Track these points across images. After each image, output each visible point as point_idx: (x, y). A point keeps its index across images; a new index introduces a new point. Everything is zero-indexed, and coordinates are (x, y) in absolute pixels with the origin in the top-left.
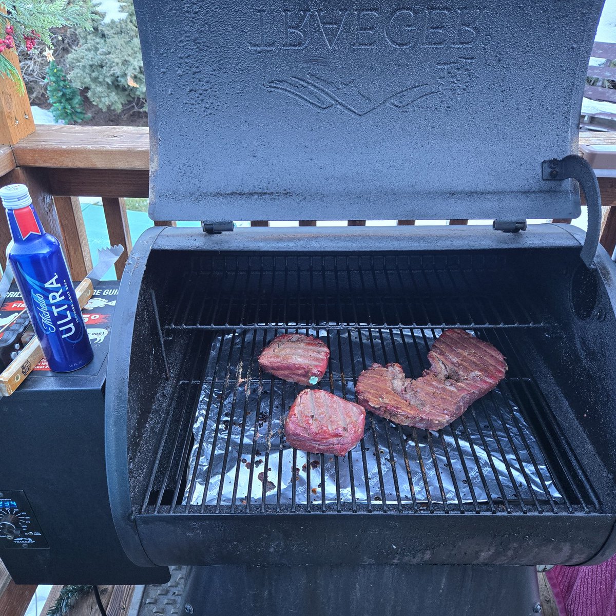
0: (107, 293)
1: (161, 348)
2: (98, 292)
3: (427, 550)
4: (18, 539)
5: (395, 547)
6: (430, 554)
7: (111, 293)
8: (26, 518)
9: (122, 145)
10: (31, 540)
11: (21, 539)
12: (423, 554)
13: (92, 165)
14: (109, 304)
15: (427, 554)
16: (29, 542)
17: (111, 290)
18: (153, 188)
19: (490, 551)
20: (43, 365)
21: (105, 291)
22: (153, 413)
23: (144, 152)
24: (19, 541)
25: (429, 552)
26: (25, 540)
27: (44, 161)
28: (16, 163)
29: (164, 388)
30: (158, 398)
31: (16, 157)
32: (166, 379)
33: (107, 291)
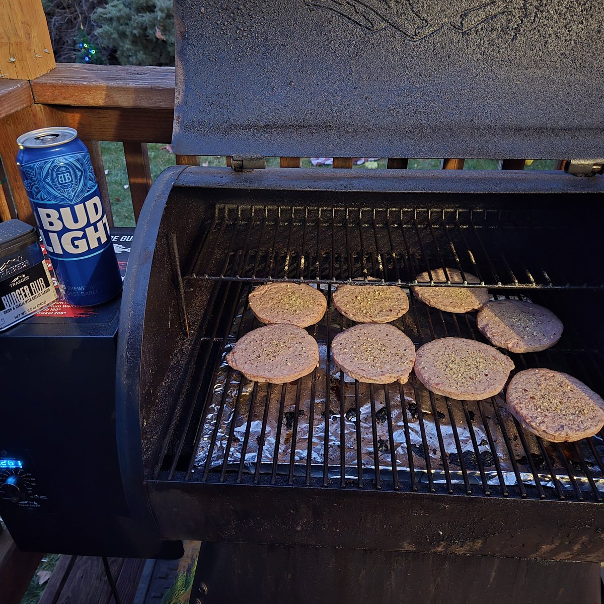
0: (125, 239)
1: (182, 301)
2: (115, 238)
3: (478, 538)
4: (23, 502)
5: (441, 533)
6: (482, 543)
7: (129, 240)
8: (32, 479)
9: (146, 82)
10: (36, 504)
11: (26, 502)
12: (474, 543)
13: (114, 103)
14: (127, 250)
15: (478, 543)
16: (34, 506)
17: (129, 237)
18: (178, 118)
19: (553, 543)
20: (52, 311)
21: (123, 237)
22: (170, 371)
23: (170, 90)
24: (24, 504)
25: (480, 541)
26: (30, 504)
27: (65, 98)
28: (34, 99)
29: (183, 345)
30: (176, 355)
31: (34, 93)
32: (186, 335)
33: (124, 237)
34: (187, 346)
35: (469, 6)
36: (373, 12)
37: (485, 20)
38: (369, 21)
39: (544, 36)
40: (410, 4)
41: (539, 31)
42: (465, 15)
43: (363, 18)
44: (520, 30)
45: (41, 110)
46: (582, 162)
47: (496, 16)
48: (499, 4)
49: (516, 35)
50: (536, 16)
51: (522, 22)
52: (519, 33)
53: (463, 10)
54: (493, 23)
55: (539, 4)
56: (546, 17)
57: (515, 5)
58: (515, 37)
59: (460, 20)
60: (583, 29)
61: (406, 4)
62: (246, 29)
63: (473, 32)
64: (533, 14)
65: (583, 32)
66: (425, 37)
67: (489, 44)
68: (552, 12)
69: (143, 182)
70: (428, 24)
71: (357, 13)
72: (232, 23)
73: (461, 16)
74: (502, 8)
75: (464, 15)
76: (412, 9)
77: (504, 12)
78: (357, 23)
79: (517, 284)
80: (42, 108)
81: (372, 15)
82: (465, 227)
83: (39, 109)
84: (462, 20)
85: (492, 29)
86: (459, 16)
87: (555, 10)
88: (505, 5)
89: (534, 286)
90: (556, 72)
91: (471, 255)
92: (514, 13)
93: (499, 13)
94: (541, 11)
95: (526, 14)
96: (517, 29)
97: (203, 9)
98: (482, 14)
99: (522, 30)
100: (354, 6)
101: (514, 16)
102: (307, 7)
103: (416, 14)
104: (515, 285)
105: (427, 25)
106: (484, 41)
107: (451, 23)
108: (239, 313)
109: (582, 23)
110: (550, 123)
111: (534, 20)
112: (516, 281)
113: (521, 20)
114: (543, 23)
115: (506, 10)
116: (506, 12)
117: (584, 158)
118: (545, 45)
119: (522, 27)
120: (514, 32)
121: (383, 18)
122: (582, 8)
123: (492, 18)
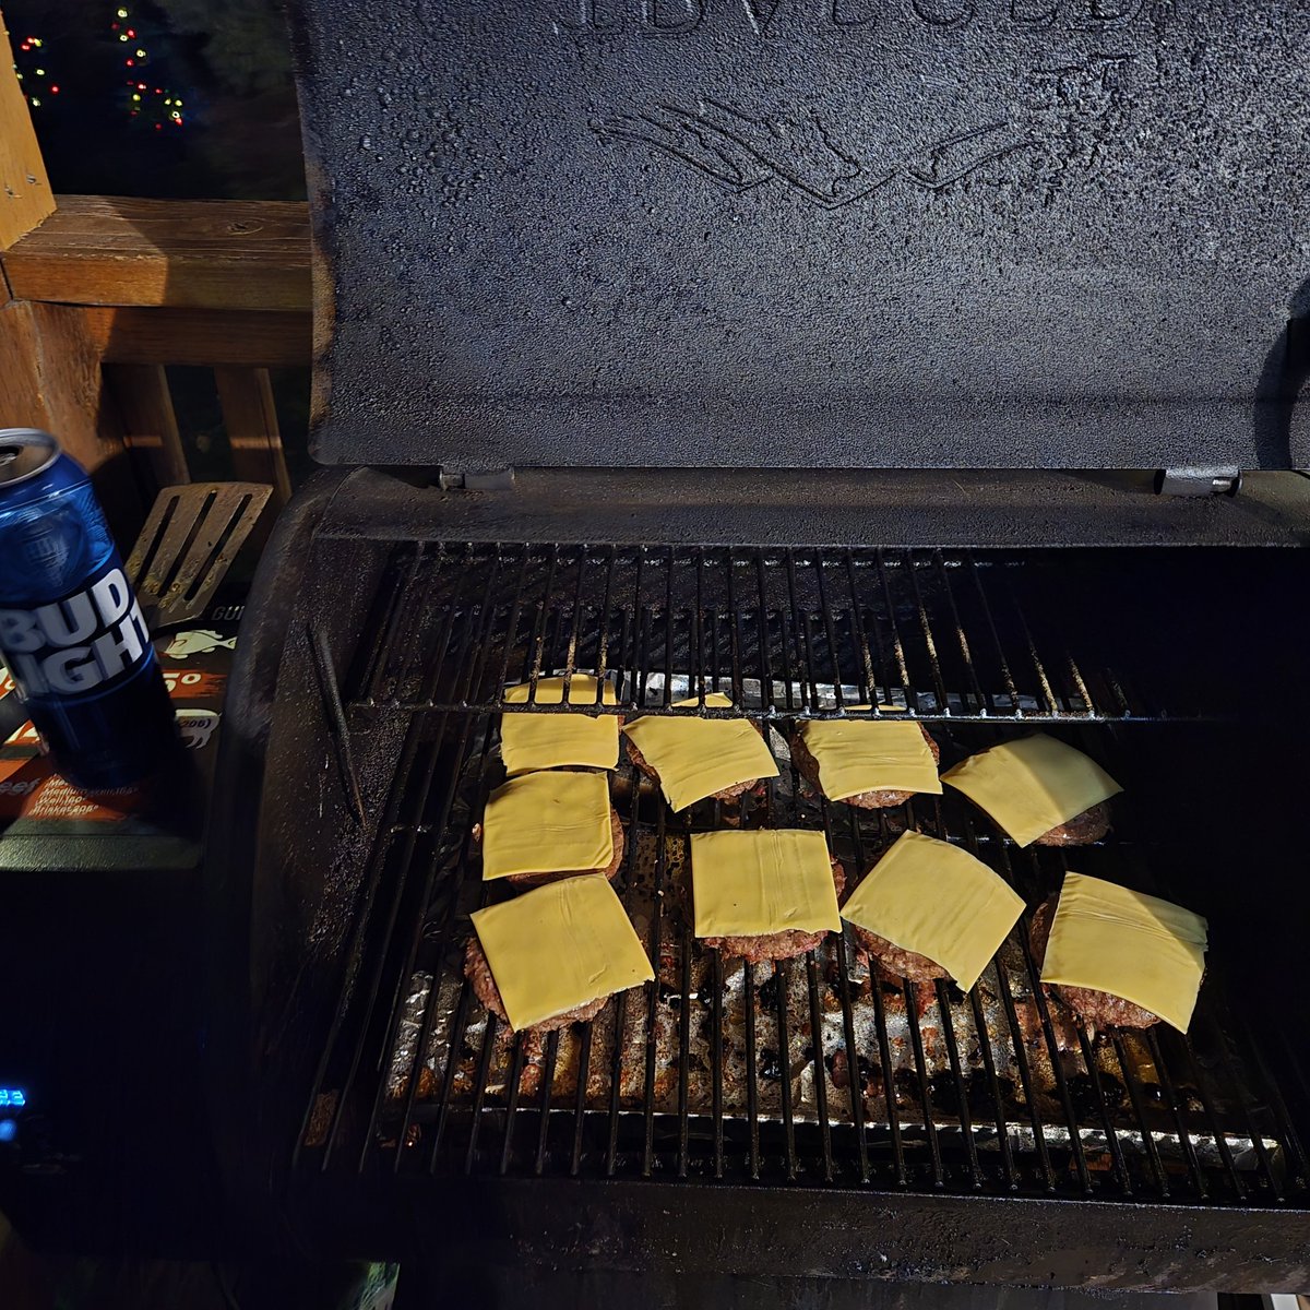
0: (221, 614)
1: (345, 756)
3: (961, 1265)
5: (885, 1258)
7: (231, 616)
12: (952, 1272)
14: (225, 644)
15: (961, 1271)
19: (1112, 1271)
22: (324, 908)
25: (965, 1269)
28: (10, 292)
29: (352, 844)
30: (337, 869)
31: (10, 280)
32: (357, 819)
33: (220, 610)
34: (362, 848)
35: (951, 131)
36: (739, 147)
37: (985, 162)
38: (732, 165)
39: (1112, 197)
40: (821, 129)
41: (1101, 185)
42: (942, 150)
43: (719, 158)
44: (1060, 184)
45: (27, 314)
46: (1191, 472)
47: (1009, 153)
48: (1013, 127)
49: (1053, 192)
50: (1096, 152)
51: (1065, 167)
52: (1058, 190)
53: (937, 140)
54: (1004, 168)
55: (1103, 127)
56: (1117, 154)
57: (1049, 130)
58: (1050, 199)
59: (931, 163)
60: (1197, 180)
61: (811, 128)
62: (463, 185)
63: (960, 187)
64: (1090, 150)
65: (1198, 185)
66: (854, 199)
67: (994, 212)
68: (1130, 145)
69: (261, 446)
70: (860, 170)
71: (706, 147)
72: (433, 170)
73: (932, 153)
74: (1020, 137)
75: (939, 152)
76: (825, 138)
77: (1026, 145)
78: (706, 170)
79: (1055, 713)
80: (29, 308)
81: (739, 153)
82: (954, 564)
83: (23, 311)
84: (935, 163)
85: (999, 180)
86: (928, 154)
87: (1138, 139)
88: (1028, 129)
89: (1092, 716)
90: (1138, 273)
91: (964, 640)
92: (1047, 147)
93: (1016, 147)
94: (1106, 143)
95: (1073, 148)
96: (1055, 181)
97: (367, 141)
98: (979, 149)
99: (1064, 183)
100: (699, 134)
101: (1047, 153)
102: (595, 135)
103: (833, 149)
104: (1051, 715)
105: (858, 174)
106: (983, 207)
107: (910, 168)
108: (474, 752)
109: (1197, 167)
110: (1124, 387)
111: (1092, 161)
112: (1055, 706)
113: (1063, 162)
114: (1110, 167)
115: (1030, 140)
116: (1030, 144)
117: (1194, 465)
118: (1114, 216)
119: (1065, 177)
120: (1048, 188)
121: (762, 159)
122: (1196, 133)
123: (1000, 158)
